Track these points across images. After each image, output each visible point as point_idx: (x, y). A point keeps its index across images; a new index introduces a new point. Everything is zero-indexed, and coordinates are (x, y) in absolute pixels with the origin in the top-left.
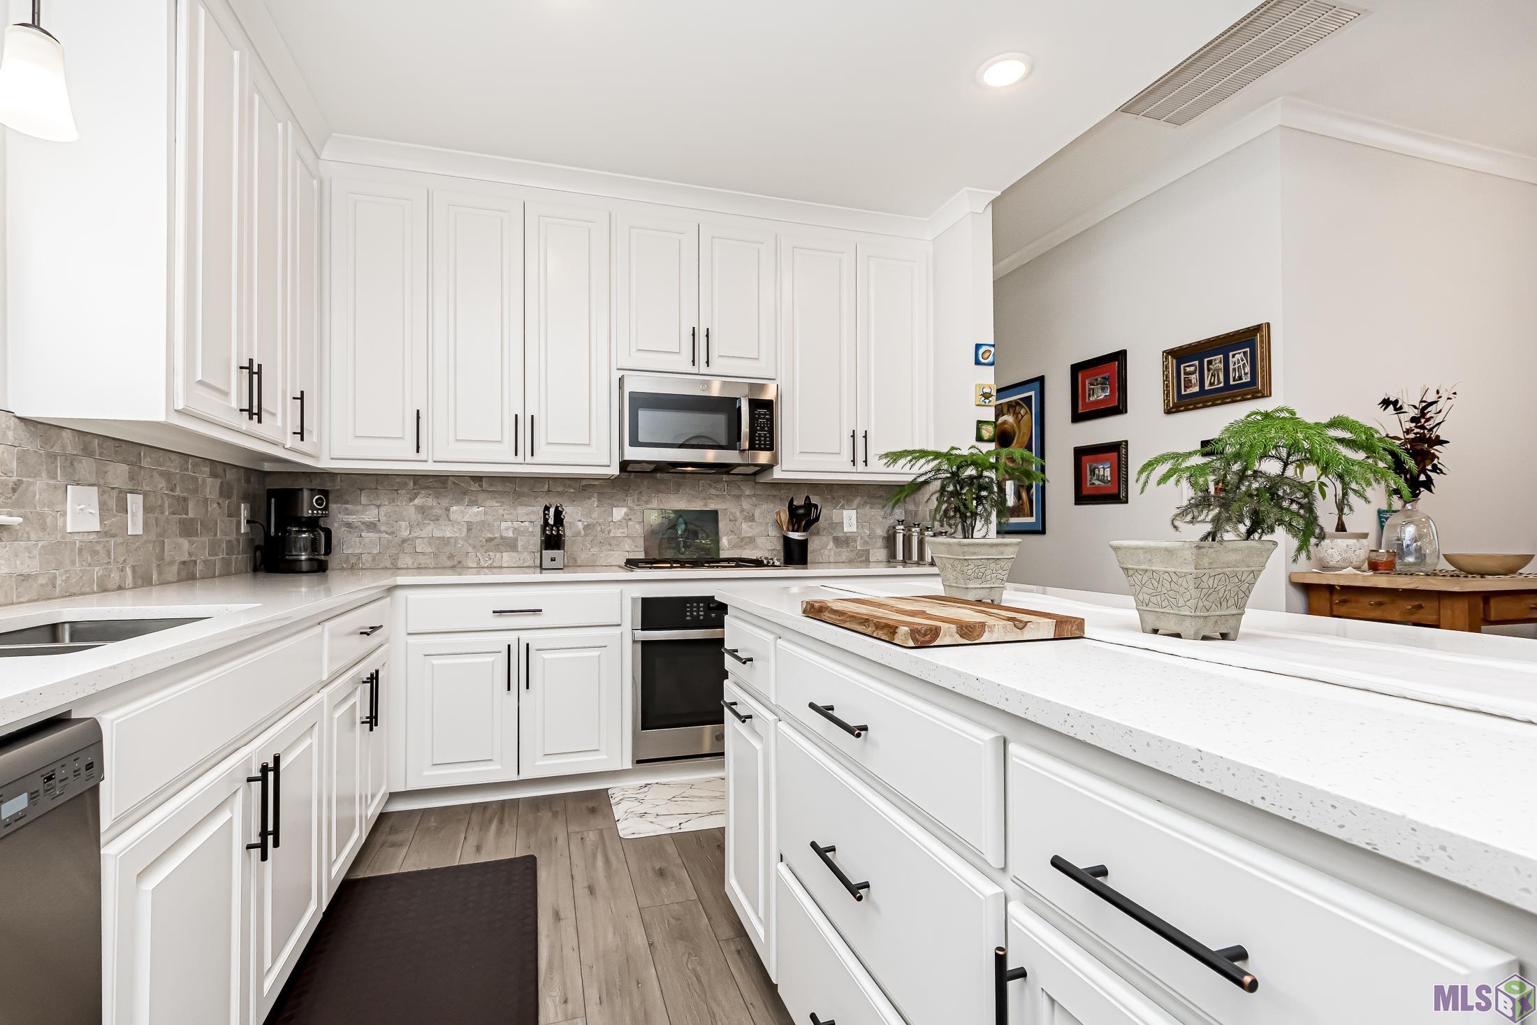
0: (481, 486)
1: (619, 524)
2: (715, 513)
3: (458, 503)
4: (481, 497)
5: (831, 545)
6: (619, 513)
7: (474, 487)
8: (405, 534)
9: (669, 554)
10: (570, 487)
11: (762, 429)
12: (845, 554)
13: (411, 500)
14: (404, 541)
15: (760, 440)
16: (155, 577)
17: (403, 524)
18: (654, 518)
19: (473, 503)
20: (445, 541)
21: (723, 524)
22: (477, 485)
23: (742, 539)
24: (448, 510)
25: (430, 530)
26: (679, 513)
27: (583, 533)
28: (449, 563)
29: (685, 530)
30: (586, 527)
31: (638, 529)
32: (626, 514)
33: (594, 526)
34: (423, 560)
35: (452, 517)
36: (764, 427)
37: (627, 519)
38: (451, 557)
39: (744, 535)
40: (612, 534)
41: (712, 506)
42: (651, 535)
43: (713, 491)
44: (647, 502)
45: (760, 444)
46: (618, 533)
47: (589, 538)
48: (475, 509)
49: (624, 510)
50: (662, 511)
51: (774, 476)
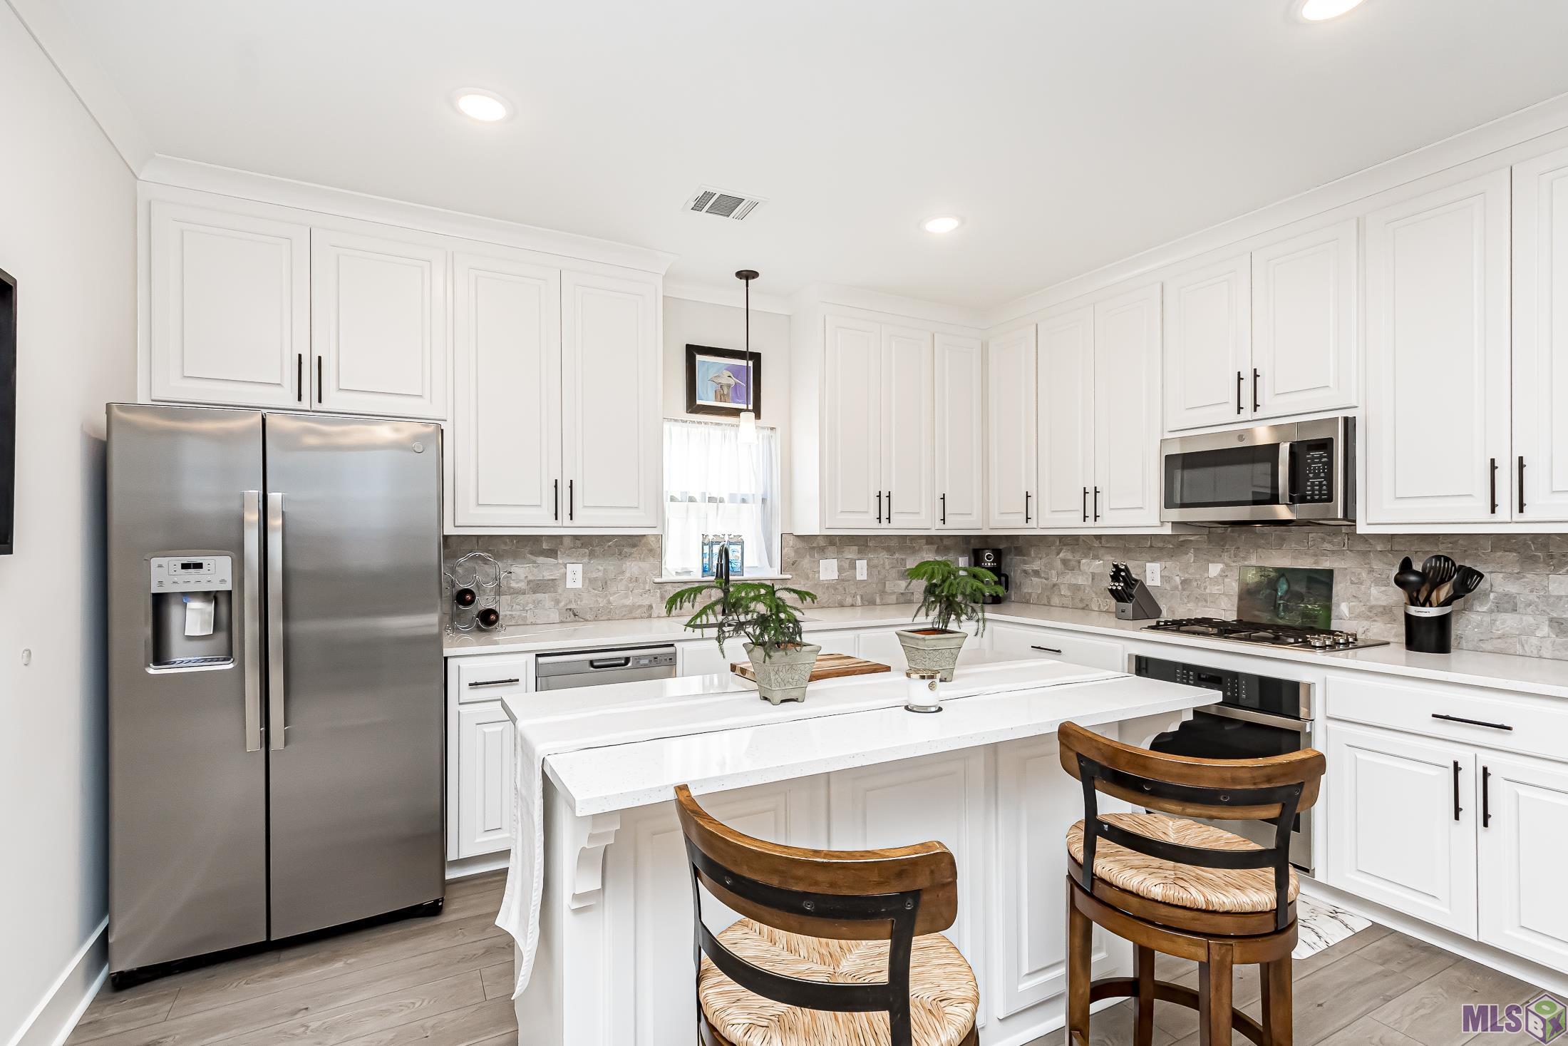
0: (1101, 543)
1: (1215, 581)
2: (1330, 573)
3: (1086, 556)
4: (1101, 552)
6: (1215, 569)
7: (1096, 544)
8: (1055, 580)
9: (1265, 618)
10: (1169, 542)
11: (1317, 476)
13: (1058, 554)
14: (1054, 585)
15: (1313, 490)
16: (878, 600)
17: (1054, 572)
18: (1252, 577)
19: (1096, 557)
20: (1076, 588)
21: (1339, 588)
22: (1098, 542)
23: (1371, 608)
24: (1079, 562)
25: (1070, 578)
26: (1282, 572)
27: (1180, 587)
28: (1081, 605)
29: (1287, 592)
30: (1184, 582)
31: (1234, 587)
32: (1223, 571)
33: (1191, 580)
34: (1067, 602)
35: (1082, 568)
36: (1320, 473)
37: (1223, 575)
38: (1082, 600)
39: (1373, 602)
40: (1208, 591)
41: (1325, 565)
42: (1247, 594)
43: (1327, 546)
44: (1244, 559)
45: (1312, 496)
46: (1215, 589)
47: (1186, 593)
48: (1097, 562)
49: (1220, 566)
50: (1261, 569)
51: (1361, 529)
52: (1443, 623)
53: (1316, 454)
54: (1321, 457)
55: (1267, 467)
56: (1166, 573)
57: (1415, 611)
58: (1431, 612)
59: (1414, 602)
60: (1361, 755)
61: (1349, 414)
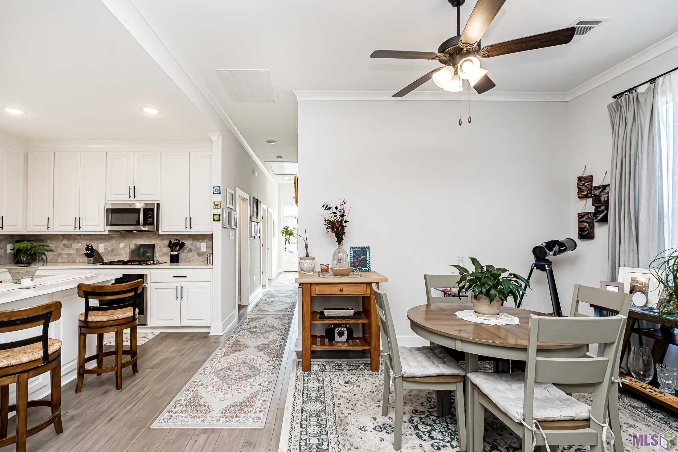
0: (81, 237)
1: (122, 249)
2: (154, 245)
3: (74, 243)
4: (81, 241)
5: (196, 256)
6: (122, 245)
7: (79, 238)
8: (60, 252)
9: (137, 259)
10: (107, 237)
11: (150, 218)
12: (202, 259)
13: (61, 242)
14: (59, 254)
15: (149, 222)
17: (59, 249)
18: (133, 247)
19: (79, 243)
20: (70, 254)
21: (156, 249)
22: (79, 237)
23: (164, 254)
24: (71, 245)
25: (67, 251)
26: (142, 245)
27: (110, 251)
28: (72, 261)
29: (143, 251)
30: (112, 250)
31: (128, 250)
32: (124, 245)
33: (114, 249)
34: (64, 260)
35: (72, 247)
36: (151, 217)
37: (125, 247)
38: (72, 259)
39: (164, 252)
40: (120, 252)
41: (153, 243)
42: (132, 252)
43: (154, 238)
44: (131, 242)
45: (149, 223)
46: (122, 251)
47: (112, 253)
48: (79, 244)
49: (124, 244)
50: (136, 244)
51: (161, 233)
52: (178, 255)
53: (150, 212)
54: (151, 213)
55: (137, 215)
56: (106, 247)
57: (172, 253)
58: (175, 253)
59: (172, 251)
60: (159, 290)
61: (158, 202)
